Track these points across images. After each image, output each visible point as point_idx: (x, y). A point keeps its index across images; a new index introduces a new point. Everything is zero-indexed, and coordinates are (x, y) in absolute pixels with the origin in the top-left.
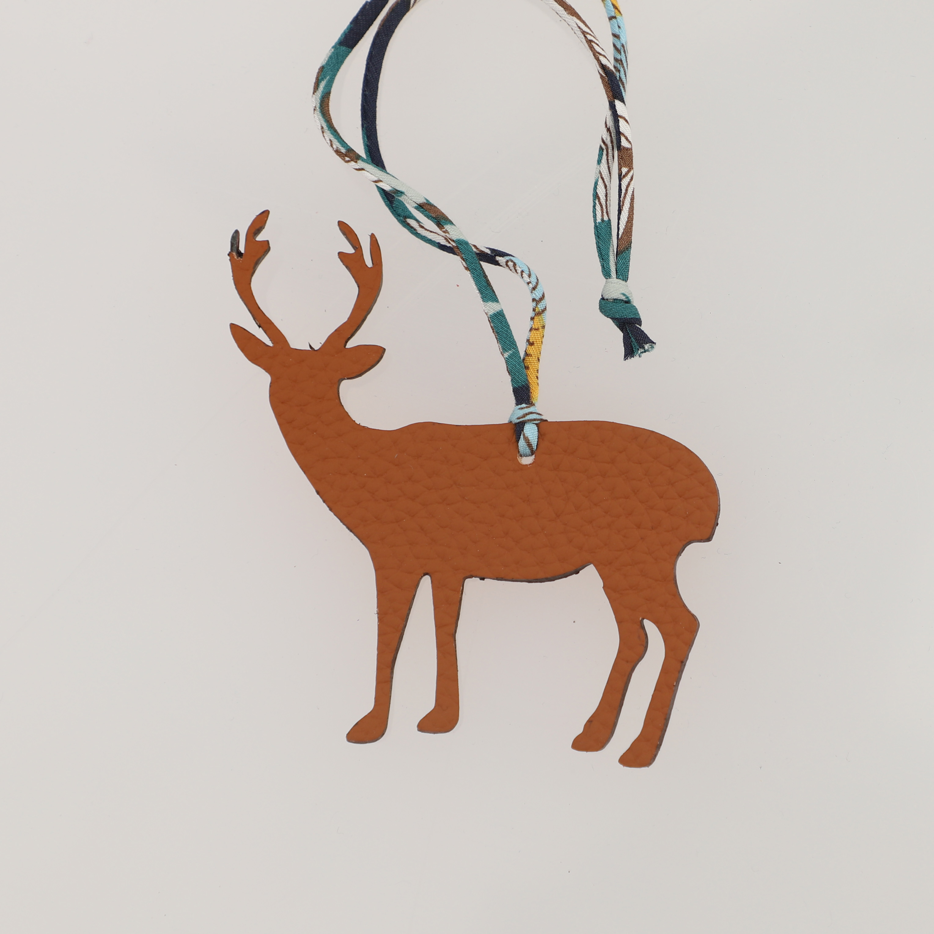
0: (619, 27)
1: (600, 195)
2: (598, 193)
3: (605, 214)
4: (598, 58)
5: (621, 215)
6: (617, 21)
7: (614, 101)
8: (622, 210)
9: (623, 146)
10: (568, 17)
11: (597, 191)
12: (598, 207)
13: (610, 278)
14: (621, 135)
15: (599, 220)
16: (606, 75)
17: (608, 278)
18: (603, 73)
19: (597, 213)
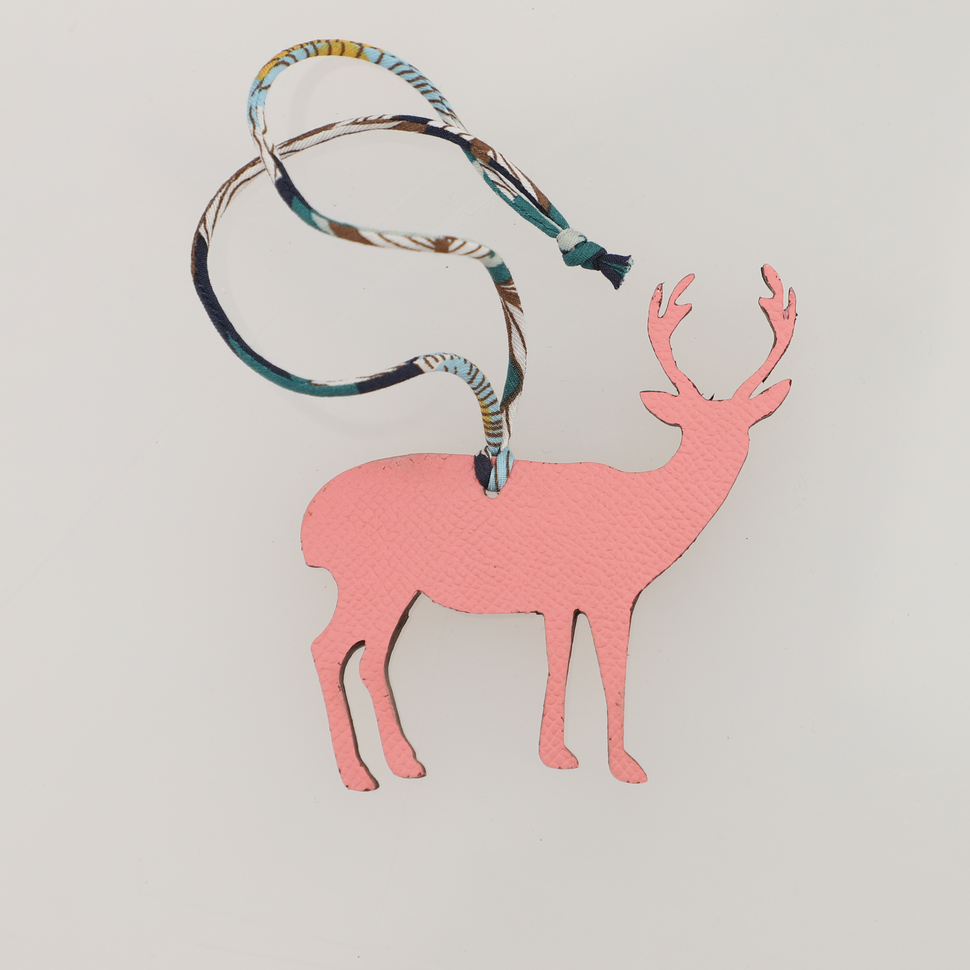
0: (393, 57)
1: (497, 181)
2: (494, 180)
3: (512, 192)
4: (383, 120)
5: (522, 184)
6: (387, 55)
7: (429, 125)
8: (520, 179)
9: (470, 141)
10: (333, 131)
11: (492, 179)
12: (503, 190)
13: (559, 232)
14: (460, 136)
15: (512, 198)
16: (401, 120)
17: (557, 234)
18: (399, 122)
19: (505, 195)
